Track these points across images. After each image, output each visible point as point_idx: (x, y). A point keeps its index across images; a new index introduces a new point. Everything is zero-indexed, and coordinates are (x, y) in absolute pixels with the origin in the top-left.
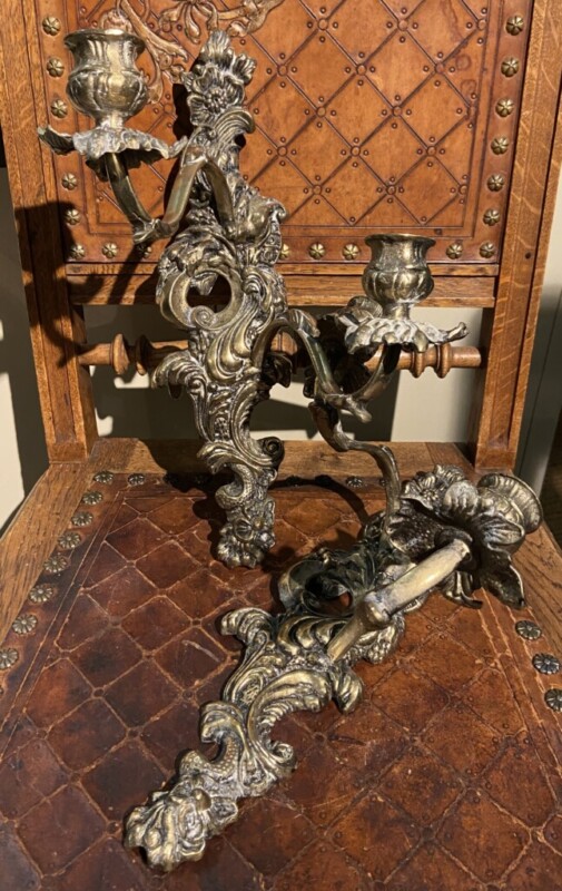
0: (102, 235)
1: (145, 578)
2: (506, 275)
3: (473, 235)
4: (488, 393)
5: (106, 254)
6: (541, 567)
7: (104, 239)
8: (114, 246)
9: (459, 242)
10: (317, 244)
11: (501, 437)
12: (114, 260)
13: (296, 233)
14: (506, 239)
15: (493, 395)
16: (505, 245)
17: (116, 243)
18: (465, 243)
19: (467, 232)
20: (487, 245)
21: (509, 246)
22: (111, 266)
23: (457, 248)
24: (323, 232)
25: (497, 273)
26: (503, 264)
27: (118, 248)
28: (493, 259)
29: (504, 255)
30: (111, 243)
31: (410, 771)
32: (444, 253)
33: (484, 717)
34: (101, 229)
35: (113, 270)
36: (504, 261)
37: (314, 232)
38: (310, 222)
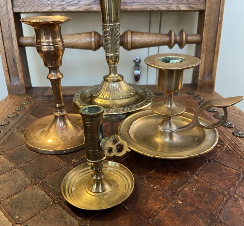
4: (203, 53)
6: (236, 115)
11: (208, 75)
15: (205, 53)
31: (194, 189)
33: (227, 165)
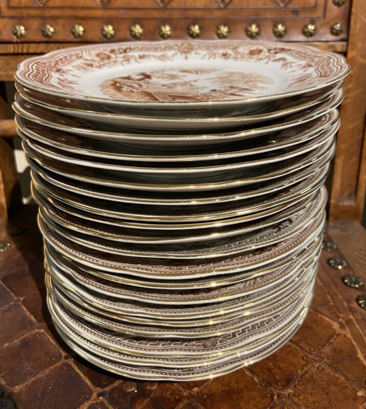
0: (12, 18)
1: (28, 313)
2: (353, 49)
3: (324, 16)
5: (15, 34)
7: (14, 21)
8: (22, 28)
9: (312, 22)
10: (194, 25)
12: (23, 39)
13: (176, 15)
14: (353, 17)
16: (352, 23)
17: (24, 25)
18: (318, 23)
19: (319, 13)
20: (336, 24)
21: (355, 24)
22: (20, 45)
23: (311, 27)
24: (199, 14)
25: (344, 50)
26: (350, 40)
27: (25, 29)
28: (342, 36)
29: (351, 32)
30: (20, 24)
32: (300, 31)
34: (12, 13)
35: (22, 49)
36: (351, 38)
37: (192, 14)
38: (188, 5)
